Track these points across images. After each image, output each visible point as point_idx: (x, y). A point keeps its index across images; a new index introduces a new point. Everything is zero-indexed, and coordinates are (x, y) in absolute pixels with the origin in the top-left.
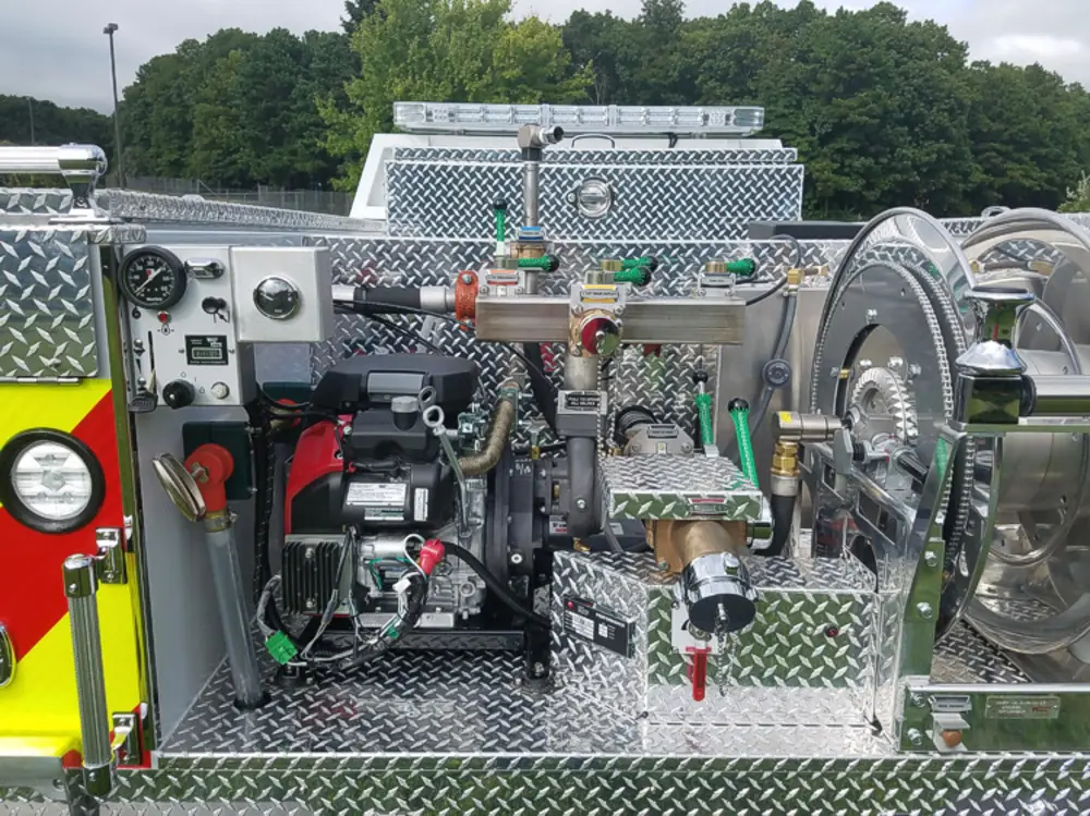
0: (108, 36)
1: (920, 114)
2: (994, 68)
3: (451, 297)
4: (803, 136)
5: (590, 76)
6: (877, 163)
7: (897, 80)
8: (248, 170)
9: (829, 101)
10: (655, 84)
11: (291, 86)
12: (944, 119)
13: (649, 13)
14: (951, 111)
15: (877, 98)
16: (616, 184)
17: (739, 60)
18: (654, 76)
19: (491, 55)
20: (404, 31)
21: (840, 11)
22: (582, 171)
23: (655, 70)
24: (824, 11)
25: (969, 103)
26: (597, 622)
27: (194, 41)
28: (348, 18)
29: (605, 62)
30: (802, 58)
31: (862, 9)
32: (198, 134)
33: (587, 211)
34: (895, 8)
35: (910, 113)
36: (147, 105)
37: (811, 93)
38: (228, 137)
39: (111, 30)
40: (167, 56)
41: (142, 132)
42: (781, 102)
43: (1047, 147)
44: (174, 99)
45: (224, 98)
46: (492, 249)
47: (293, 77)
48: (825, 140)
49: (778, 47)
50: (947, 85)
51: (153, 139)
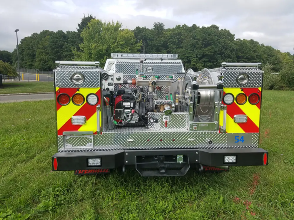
0: (16, 32)
1: (223, 52)
2: (242, 41)
3: (132, 82)
4: (194, 58)
5: (141, 43)
6: (213, 64)
7: (217, 44)
8: (51, 67)
9: (201, 49)
10: (157, 45)
11: (63, 45)
12: (230, 53)
13: (155, 27)
14: (231, 51)
15: (213, 48)
16: (153, 67)
17: (178, 39)
18: (157, 43)
19: (117, 38)
20: (94, 32)
21: (203, 27)
22: (147, 65)
23: (157, 42)
24: (199, 27)
25: (236, 49)
26: (154, 120)
27: (36, 33)
28: (78, 28)
29: (145, 39)
30: (194, 38)
31: (208, 26)
32: (37, 57)
33: (148, 72)
34: (216, 26)
35: (221, 52)
36: (23, 50)
37: (196, 47)
38: (45, 58)
39: (17, 31)
40: (28, 37)
41: (21, 57)
42: (189, 50)
43: (256, 59)
44: (31, 48)
45: (45, 48)
46: (136, 76)
47: (63, 43)
48: (200, 59)
49: (188, 36)
50: (230, 45)
51: (24, 58)
